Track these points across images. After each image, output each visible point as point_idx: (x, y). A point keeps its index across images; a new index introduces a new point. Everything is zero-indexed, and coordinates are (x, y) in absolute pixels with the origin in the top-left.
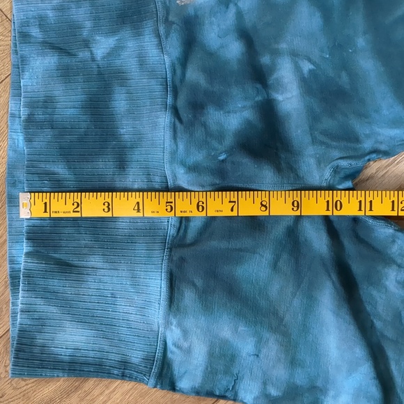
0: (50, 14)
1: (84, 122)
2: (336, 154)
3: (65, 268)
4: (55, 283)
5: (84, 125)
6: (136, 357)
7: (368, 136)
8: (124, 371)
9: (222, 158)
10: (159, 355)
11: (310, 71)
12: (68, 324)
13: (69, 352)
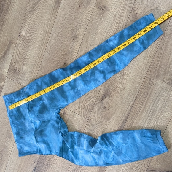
0: (8, 98)
1: (17, 114)
2: (55, 110)
3: (22, 138)
4: (21, 141)
5: (18, 114)
6: (35, 150)
7: (59, 105)
8: (34, 153)
9: (37, 115)
10: (38, 149)
11: (48, 96)
12: (25, 147)
13: (26, 151)
